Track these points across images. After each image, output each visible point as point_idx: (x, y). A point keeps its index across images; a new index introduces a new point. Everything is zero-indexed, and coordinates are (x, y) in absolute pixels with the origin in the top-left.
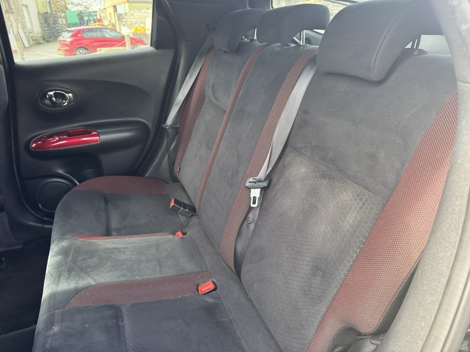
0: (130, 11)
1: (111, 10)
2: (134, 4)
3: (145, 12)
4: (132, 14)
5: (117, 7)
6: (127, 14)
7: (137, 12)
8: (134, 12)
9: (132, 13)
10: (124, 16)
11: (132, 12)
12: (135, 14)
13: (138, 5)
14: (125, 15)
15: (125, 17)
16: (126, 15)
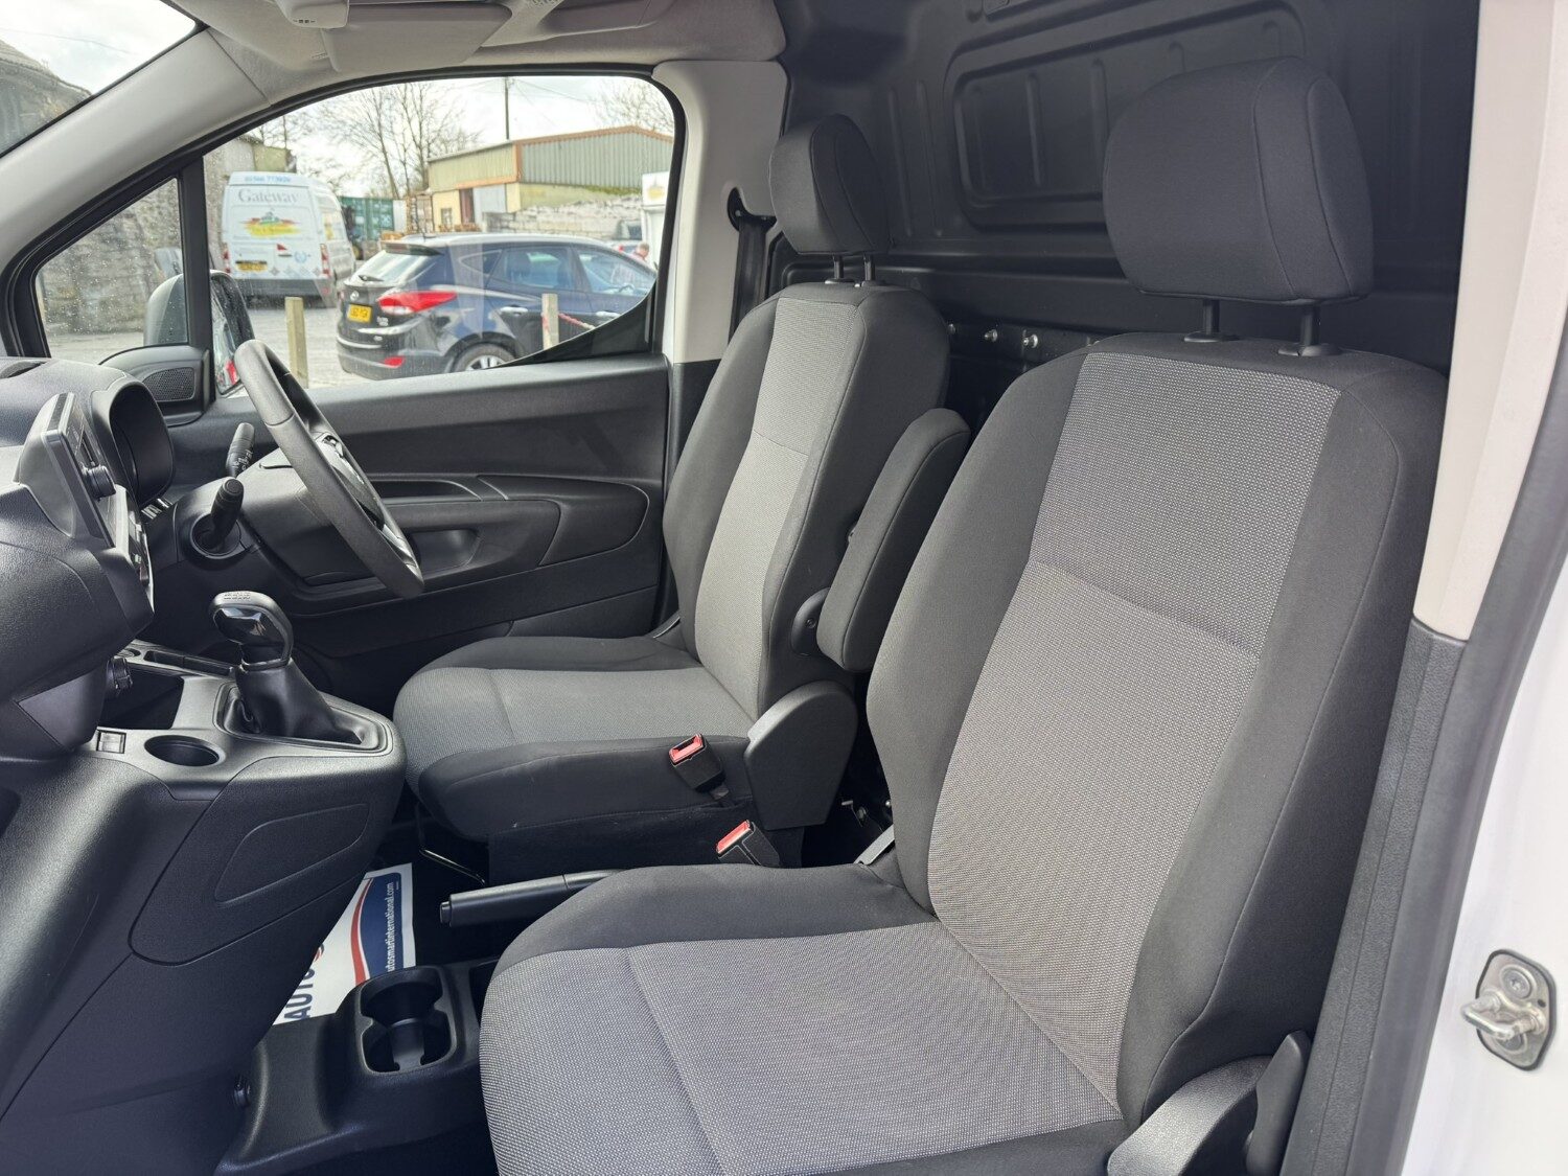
0: (524, 209)
1: (453, 201)
2: (537, 189)
3: (570, 214)
4: (535, 217)
5: (476, 194)
6: (517, 218)
7: (548, 210)
8: (539, 212)
9: (534, 214)
10: (509, 221)
11: (532, 211)
12: (540, 218)
13: (548, 190)
14: (511, 218)
15: (511, 225)
16: (514, 220)
